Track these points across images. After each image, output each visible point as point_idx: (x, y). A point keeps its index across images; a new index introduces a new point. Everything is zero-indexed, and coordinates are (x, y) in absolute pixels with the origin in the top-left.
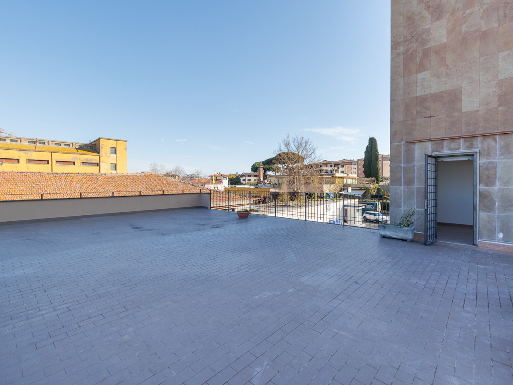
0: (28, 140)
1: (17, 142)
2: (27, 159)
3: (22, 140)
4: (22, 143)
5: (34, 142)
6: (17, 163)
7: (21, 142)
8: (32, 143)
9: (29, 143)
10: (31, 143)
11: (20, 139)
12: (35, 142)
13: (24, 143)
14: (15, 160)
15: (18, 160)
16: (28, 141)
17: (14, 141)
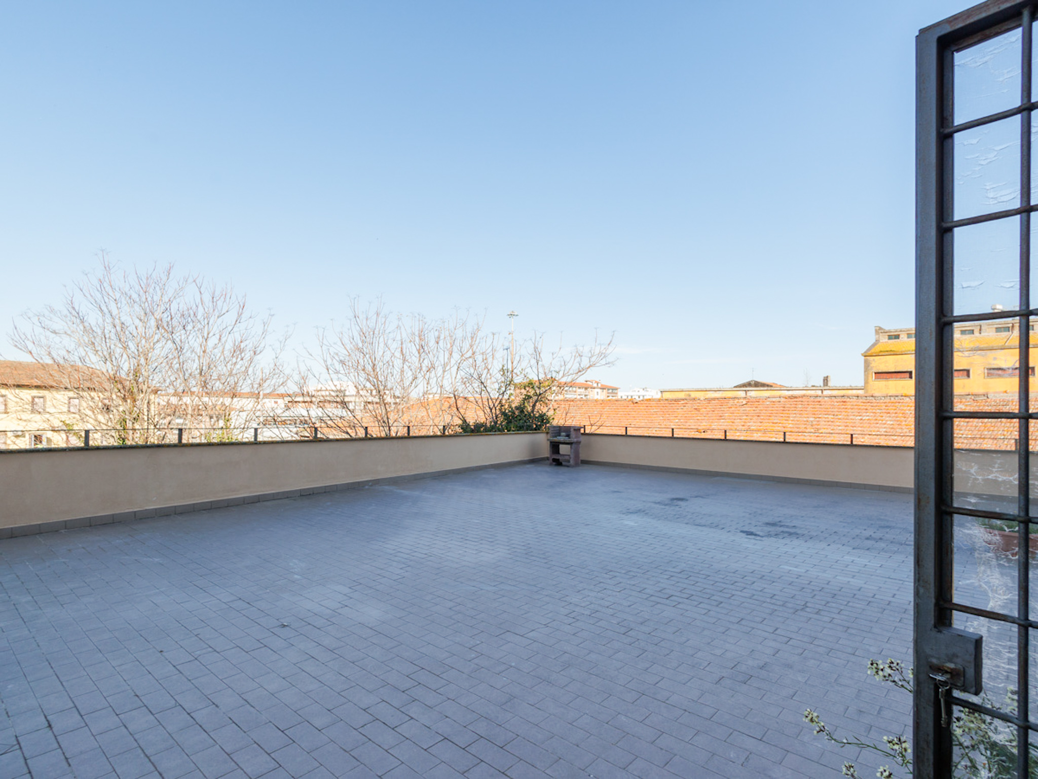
0: (996, 326)
1: (973, 333)
2: (984, 368)
3: (983, 328)
4: (983, 334)
5: (1009, 327)
6: (966, 377)
7: (980, 333)
8: (1005, 331)
9: (997, 332)
10: (1001, 332)
11: (979, 327)
12: (1010, 329)
13: (986, 334)
14: (961, 372)
15: (968, 371)
16: (996, 328)
17: (967, 332)
